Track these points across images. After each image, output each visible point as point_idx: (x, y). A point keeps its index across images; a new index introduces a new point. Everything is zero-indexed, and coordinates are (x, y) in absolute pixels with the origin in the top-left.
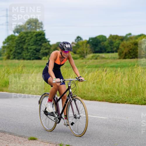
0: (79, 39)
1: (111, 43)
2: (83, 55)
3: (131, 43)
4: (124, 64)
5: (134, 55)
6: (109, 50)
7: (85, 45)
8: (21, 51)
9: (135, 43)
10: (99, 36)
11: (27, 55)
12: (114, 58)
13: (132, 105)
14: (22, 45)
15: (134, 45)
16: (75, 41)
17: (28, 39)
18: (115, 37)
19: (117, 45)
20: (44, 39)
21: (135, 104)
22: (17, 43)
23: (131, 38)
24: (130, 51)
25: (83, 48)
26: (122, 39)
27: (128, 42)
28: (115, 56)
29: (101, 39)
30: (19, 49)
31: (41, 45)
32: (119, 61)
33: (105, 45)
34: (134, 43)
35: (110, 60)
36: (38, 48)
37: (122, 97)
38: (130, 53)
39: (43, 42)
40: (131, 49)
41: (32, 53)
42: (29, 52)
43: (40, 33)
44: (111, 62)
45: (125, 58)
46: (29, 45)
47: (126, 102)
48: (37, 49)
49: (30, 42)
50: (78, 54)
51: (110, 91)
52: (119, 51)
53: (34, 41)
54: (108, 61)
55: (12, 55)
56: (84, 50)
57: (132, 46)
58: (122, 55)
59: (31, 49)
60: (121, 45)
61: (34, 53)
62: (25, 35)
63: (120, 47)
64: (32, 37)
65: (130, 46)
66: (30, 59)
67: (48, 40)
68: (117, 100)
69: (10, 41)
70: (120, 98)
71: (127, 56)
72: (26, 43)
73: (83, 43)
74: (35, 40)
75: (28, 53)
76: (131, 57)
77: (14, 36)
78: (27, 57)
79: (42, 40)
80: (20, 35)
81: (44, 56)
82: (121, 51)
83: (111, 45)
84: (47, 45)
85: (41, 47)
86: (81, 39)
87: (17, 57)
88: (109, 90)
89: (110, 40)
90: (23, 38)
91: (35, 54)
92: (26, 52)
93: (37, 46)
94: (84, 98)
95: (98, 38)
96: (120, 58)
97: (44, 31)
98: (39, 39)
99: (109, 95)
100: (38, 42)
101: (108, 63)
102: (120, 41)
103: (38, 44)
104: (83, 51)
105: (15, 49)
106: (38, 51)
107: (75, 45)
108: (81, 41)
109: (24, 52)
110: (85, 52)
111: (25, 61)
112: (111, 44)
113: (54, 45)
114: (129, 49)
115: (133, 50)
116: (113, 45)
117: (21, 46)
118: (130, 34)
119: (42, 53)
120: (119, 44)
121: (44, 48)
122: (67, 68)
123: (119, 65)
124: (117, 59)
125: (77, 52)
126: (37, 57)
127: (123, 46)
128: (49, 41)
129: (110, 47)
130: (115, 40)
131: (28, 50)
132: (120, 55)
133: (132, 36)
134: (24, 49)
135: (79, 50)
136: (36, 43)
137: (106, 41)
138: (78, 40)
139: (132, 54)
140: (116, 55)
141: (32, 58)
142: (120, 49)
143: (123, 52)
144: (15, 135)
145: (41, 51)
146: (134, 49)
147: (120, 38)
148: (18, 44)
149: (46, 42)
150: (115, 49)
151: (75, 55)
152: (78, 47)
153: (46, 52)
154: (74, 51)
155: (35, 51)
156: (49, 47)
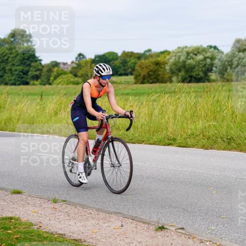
0: (81, 57)
1: (124, 62)
3: (151, 62)
4: (142, 91)
5: (155, 78)
6: (122, 71)
7: (89, 64)
8: (3, 73)
9: (157, 62)
10: (108, 53)
12: (128, 83)
13: (150, 145)
14: (4, 65)
15: (154, 66)
16: (76, 60)
17: (12, 58)
18: (130, 54)
19: (132, 65)
20: (34, 57)
21: (156, 145)
23: (151, 56)
24: (150, 73)
25: (87, 68)
26: (139, 57)
27: (147, 61)
28: (129, 80)
29: (111, 57)
31: (29, 65)
32: (135, 86)
33: (116, 65)
34: (155, 62)
35: (123, 85)
36: (26, 69)
37: (139, 136)
38: (149, 75)
39: (32, 61)
40: (151, 71)
41: (18, 76)
42: (14, 74)
44: (124, 88)
45: (142, 83)
46: (14, 65)
47: (143, 141)
48: (24, 71)
49: (15, 61)
50: (80, 77)
51: (122, 128)
52: (134, 73)
53: (20, 60)
54: (121, 86)
56: (88, 72)
57: (153, 67)
58: (139, 78)
59: (16, 70)
60: (137, 65)
61: (21, 76)
62: (7, 51)
63: (136, 68)
64: (17, 55)
65: (150, 66)
66: (14, 84)
67: (39, 58)
68: (132, 139)
70: (136, 137)
71: (146, 80)
72: (10, 62)
73: (86, 62)
74: (22, 59)
75: (12, 77)
76: (151, 81)
78: (11, 82)
79: (31, 59)
81: (33, 80)
82: (138, 74)
83: (124, 66)
84: (38, 65)
85: (30, 67)
86: (84, 57)
88: (121, 126)
89: (122, 58)
90: (5, 56)
91: (22, 78)
92: (9, 75)
93: (24, 67)
95: (107, 55)
96: (136, 83)
98: (26, 58)
99: (121, 133)
100: (25, 61)
101: (120, 89)
102: (136, 60)
103: (25, 63)
104: (86, 73)
106: (26, 73)
107: (75, 66)
108: (85, 60)
109: (6, 75)
110: (89, 75)
111: (9, 87)
112: (124, 64)
113: (47, 65)
114: (148, 71)
115: (154, 72)
116: (127, 66)
117: (2, 66)
118: (150, 50)
119: (31, 76)
120: (135, 63)
121: (34, 70)
123: (135, 92)
124: (132, 84)
125: (79, 74)
126: (24, 81)
127: (140, 66)
128: (41, 60)
129: (123, 67)
130: (130, 58)
131: (11, 73)
132: (136, 78)
133: (153, 53)
134: (7, 71)
135: (81, 72)
136: (22, 62)
137: (117, 59)
138: (80, 59)
139: (153, 77)
140: (131, 78)
141: (17, 83)
142: (137, 70)
143: (140, 75)
145: (30, 73)
146: (156, 70)
147: (137, 56)
149: (36, 61)
150: (130, 70)
151: (76, 79)
152: (80, 67)
153: (36, 75)
154: (74, 73)
155: (22, 74)
156: (40, 68)
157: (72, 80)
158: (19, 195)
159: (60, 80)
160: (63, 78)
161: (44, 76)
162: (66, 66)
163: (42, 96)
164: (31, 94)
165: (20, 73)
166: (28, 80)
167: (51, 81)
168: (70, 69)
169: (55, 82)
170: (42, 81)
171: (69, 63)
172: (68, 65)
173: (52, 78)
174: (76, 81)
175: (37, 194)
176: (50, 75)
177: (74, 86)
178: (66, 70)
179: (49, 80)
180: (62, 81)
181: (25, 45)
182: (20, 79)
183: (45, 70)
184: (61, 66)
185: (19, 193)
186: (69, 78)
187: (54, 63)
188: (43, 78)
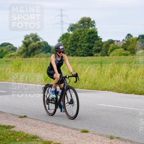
0: (130, 36)
2: (133, 52)
7: (135, 41)
8: (75, 48)
11: (80, 51)
14: (76, 43)
16: (126, 39)
17: (81, 37)
20: (97, 36)
22: (71, 40)
25: (134, 44)
30: (73, 46)
31: (93, 42)
36: (91, 45)
39: (95, 40)
41: (86, 50)
42: (83, 49)
43: (93, 31)
46: (83, 42)
48: (90, 47)
49: (84, 40)
50: (129, 50)
53: (87, 39)
55: (66, 51)
59: (84, 46)
61: (87, 50)
62: (78, 33)
64: (85, 35)
66: (83, 56)
67: (100, 38)
69: (65, 39)
72: (80, 41)
73: (133, 40)
75: (81, 50)
77: (69, 34)
78: (81, 54)
79: (94, 38)
80: (73, 33)
81: (96, 53)
84: (99, 43)
85: (94, 44)
86: (131, 36)
87: (71, 54)
90: (77, 36)
92: (80, 49)
93: (90, 43)
94: (134, 92)
97: (97, 29)
98: (91, 37)
100: (90, 39)
103: (90, 41)
104: (133, 48)
105: (70, 46)
106: (91, 48)
107: (125, 42)
108: (132, 38)
109: (77, 49)
111: (79, 58)
113: (106, 42)
117: (74, 44)
119: (94, 50)
121: (97, 45)
122: (118, 64)
125: (128, 49)
126: (89, 53)
128: (101, 39)
131: (81, 48)
134: (78, 47)
135: (129, 47)
136: (89, 40)
138: (129, 38)
141: (85, 55)
144: (68, 128)
145: (94, 48)
148: (72, 42)
149: (98, 40)
151: (126, 52)
152: (128, 43)
153: (98, 49)
154: (124, 47)
155: (88, 48)
156: (101, 44)
157: (123, 52)
158: (86, 133)
159: (115, 53)
160: (117, 51)
161: (103, 50)
162: (119, 43)
163: (101, 64)
164: (95, 63)
165: (87, 48)
166: (92, 53)
167: (108, 54)
168: (121, 45)
169: (111, 54)
170: (103, 53)
171: (121, 41)
172: (120, 42)
173: (109, 51)
174: (126, 53)
175: (99, 133)
176: (108, 49)
177: (124, 57)
178: (119, 46)
179: (107, 52)
180: (116, 53)
181: (91, 28)
182: (87, 52)
183: (104, 46)
184: (116, 43)
185: (86, 132)
186: (122, 51)
187: (111, 41)
188: (103, 52)
